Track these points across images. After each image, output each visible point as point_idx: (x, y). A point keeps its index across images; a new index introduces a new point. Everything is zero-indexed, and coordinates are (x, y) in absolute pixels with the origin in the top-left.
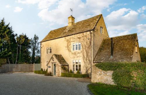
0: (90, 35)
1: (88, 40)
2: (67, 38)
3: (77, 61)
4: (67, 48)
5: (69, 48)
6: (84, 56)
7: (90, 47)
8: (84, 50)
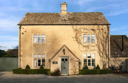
0: (106, 29)
1: (104, 33)
2: (75, 27)
3: (89, 55)
4: (75, 39)
5: (79, 40)
6: (99, 50)
7: (108, 41)
8: (100, 44)
